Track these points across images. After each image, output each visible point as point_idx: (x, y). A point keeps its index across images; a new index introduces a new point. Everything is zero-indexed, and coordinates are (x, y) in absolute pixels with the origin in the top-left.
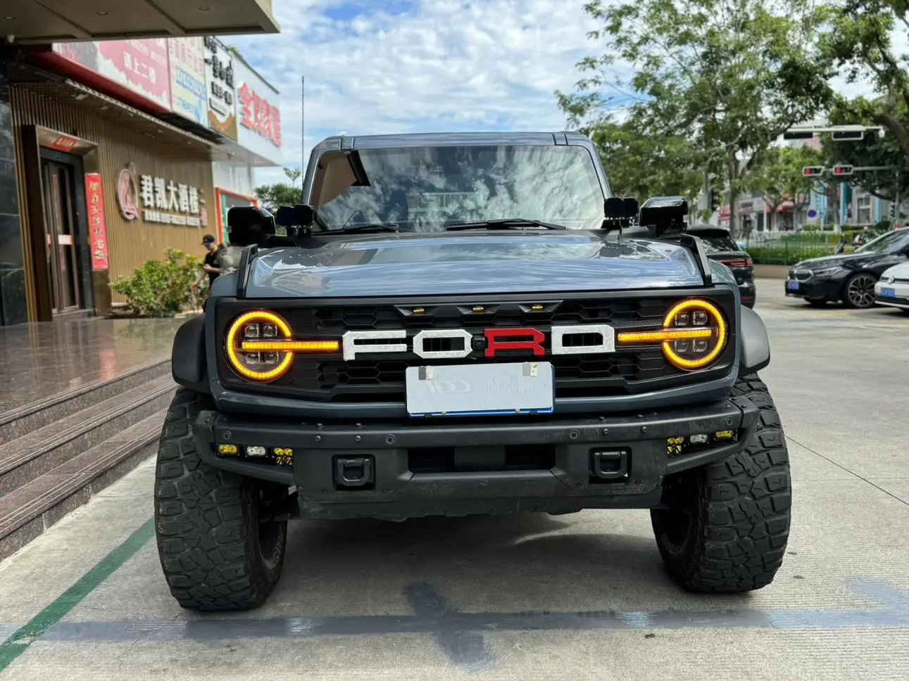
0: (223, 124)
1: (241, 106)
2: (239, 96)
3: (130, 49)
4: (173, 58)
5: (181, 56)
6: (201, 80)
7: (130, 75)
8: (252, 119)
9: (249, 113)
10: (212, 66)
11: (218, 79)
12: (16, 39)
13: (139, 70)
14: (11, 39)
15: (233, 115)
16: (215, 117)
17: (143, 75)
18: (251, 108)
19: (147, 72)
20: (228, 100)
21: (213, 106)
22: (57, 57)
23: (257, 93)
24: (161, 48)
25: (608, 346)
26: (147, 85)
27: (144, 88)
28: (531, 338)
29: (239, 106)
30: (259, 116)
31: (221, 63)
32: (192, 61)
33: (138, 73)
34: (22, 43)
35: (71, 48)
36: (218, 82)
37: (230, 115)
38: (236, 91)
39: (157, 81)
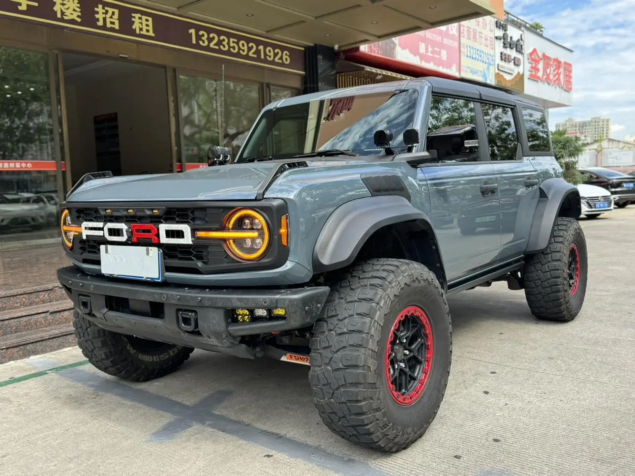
0: (510, 81)
1: (530, 65)
2: (528, 59)
3: (424, 40)
4: (464, 40)
5: (472, 38)
6: (492, 52)
7: (423, 57)
8: (540, 74)
9: (538, 70)
10: (502, 40)
11: (508, 49)
12: (339, 47)
13: (432, 52)
14: (336, 47)
15: (521, 73)
16: (502, 76)
17: (435, 56)
18: (541, 66)
19: (439, 53)
20: (516, 63)
21: (500, 69)
22: (364, 54)
23: (547, 54)
24: (454, 35)
25: (187, 240)
26: (439, 62)
27: (435, 64)
28: (149, 231)
29: (528, 66)
30: (548, 71)
31: (511, 38)
32: (483, 39)
33: (431, 55)
34: (343, 49)
35: (375, 47)
36: (508, 51)
37: (519, 73)
38: (526, 55)
39: (447, 58)
